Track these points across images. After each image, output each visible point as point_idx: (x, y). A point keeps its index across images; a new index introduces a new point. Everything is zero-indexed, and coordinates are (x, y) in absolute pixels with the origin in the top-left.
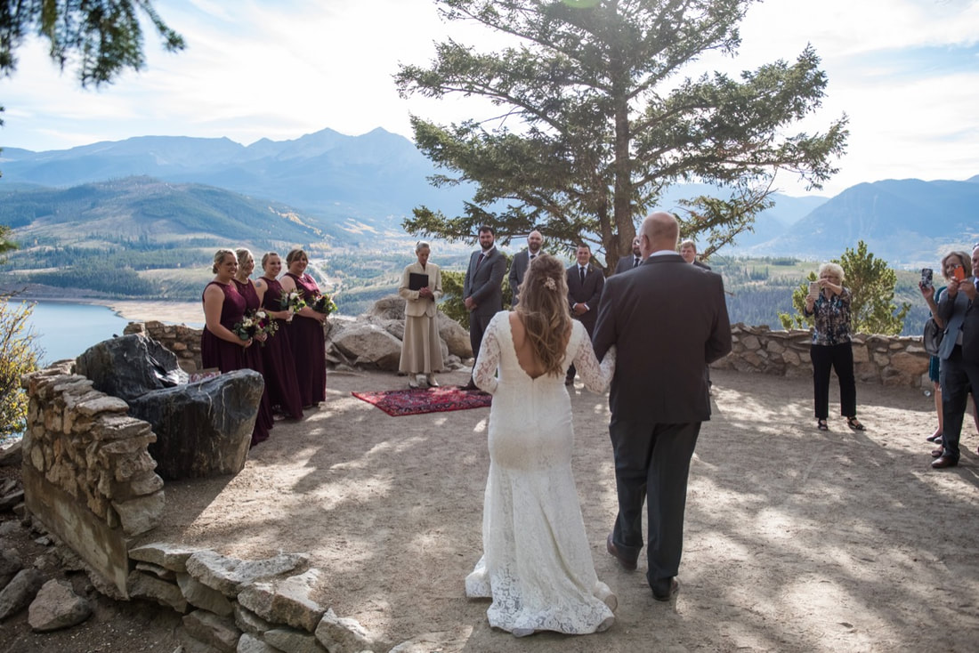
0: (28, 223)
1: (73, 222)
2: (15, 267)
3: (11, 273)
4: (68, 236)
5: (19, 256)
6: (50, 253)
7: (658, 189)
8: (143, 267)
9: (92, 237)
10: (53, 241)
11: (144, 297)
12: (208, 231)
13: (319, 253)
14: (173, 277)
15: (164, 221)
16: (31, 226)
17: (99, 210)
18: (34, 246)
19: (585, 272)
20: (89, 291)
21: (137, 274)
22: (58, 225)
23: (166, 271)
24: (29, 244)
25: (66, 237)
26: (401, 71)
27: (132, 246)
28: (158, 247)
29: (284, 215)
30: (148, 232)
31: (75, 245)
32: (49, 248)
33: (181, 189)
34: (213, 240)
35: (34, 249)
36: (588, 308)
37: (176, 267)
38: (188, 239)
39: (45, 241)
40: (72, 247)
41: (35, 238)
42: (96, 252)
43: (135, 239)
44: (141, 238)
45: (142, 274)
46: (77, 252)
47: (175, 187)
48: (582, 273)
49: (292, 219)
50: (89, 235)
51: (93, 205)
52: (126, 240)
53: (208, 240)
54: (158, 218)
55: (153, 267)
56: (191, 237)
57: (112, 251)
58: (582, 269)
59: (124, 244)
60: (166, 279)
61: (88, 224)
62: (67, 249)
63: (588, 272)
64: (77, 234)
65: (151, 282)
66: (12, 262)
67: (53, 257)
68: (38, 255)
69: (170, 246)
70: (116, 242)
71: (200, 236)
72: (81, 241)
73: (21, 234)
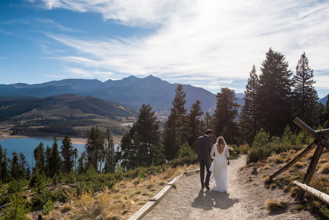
0: (31, 110)
1: (47, 110)
2: (29, 126)
3: (29, 128)
4: (46, 114)
5: (31, 121)
6: (41, 121)
8: (73, 126)
9: (54, 115)
10: (41, 116)
11: (76, 136)
12: (94, 113)
13: (132, 121)
14: (85, 129)
15: (79, 109)
16: (32, 111)
17: (56, 106)
18: (35, 118)
20: (57, 134)
21: (73, 128)
22: (42, 111)
23: (82, 127)
24: (32, 118)
25: (45, 115)
27: (68, 118)
28: (78, 118)
29: (119, 107)
30: (73, 113)
31: (49, 118)
32: (40, 119)
33: (83, 98)
34: (95, 116)
35: (36, 119)
37: (85, 126)
38: (86, 116)
39: (38, 116)
40: (48, 118)
41: (35, 115)
42: (56, 120)
43: (69, 116)
44: (71, 116)
45: (75, 128)
46: (50, 120)
47: (81, 97)
49: (121, 108)
50: (53, 114)
51: (54, 104)
52: (66, 116)
53: (93, 116)
54: (77, 108)
55: (77, 126)
56: (88, 115)
57: (61, 120)
59: (65, 117)
60: (83, 130)
61: (52, 110)
62: (46, 119)
64: (49, 114)
65: (78, 131)
66: (29, 124)
67: (42, 123)
68: (37, 121)
69: (81, 118)
70: (62, 117)
71: (91, 115)
72: (50, 116)
73: (29, 114)
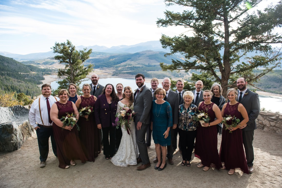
1: (135, 61)
3: (122, 72)
4: (133, 63)
5: (124, 68)
6: (130, 68)
8: (148, 71)
9: (138, 64)
10: (131, 65)
11: (148, 77)
14: (155, 73)
16: (127, 62)
17: (140, 58)
21: (147, 72)
22: (132, 61)
25: (133, 64)
26: (158, 20)
27: (146, 66)
28: (152, 66)
29: (181, 58)
30: (150, 63)
31: (135, 66)
32: (130, 66)
33: (157, 53)
35: (127, 67)
37: (155, 71)
38: (158, 64)
39: (129, 65)
40: (134, 66)
41: (127, 64)
42: (139, 67)
43: (147, 64)
44: (148, 64)
46: (135, 67)
47: (156, 52)
49: (182, 59)
51: (139, 57)
52: (145, 64)
54: (153, 59)
55: (151, 71)
57: (142, 67)
60: (153, 73)
61: (138, 61)
62: (133, 67)
64: (135, 63)
65: (150, 74)
66: (123, 69)
67: (131, 68)
68: (128, 68)
69: (155, 66)
70: (143, 65)
72: (136, 65)
73: (125, 63)
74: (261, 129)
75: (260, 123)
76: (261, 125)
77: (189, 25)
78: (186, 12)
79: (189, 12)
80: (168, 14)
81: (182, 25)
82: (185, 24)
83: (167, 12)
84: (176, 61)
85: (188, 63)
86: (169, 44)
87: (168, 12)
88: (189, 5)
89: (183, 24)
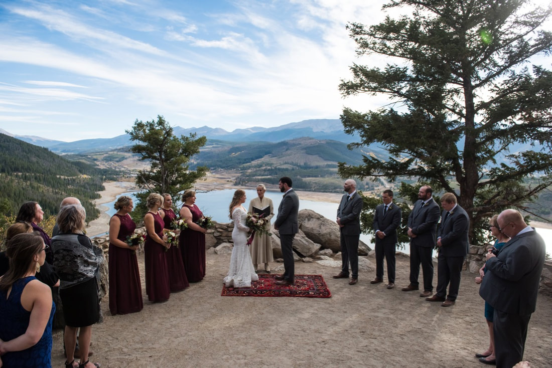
0: (262, 157)
1: (278, 157)
2: (255, 175)
3: (254, 178)
4: (276, 162)
5: (257, 171)
6: (269, 170)
7: (506, 146)
8: (305, 177)
9: (286, 163)
10: (271, 165)
12: (333, 161)
14: (317, 181)
15: (315, 156)
16: (263, 159)
17: (289, 152)
19: (387, 209)
21: (302, 180)
22: (273, 158)
23: (314, 178)
24: (262, 166)
26: (341, 83)
27: (300, 166)
28: (311, 168)
29: (368, 154)
30: (308, 161)
31: (279, 167)
32: (269, 167)
33: (322, 142)
34: (335, 165)
35: (263, 168)
36: (385, 234)
37: (318, 177)
38: (324, 165)
39: (267, 164)
40: (278, 167)
41: (264, 163)
42: (287, 170)
43: (302, 164)
44: (305, 164)
45: (304, 179)
46: (279, 169)
47: (320, 141)
48: (385, 209)
49: (371, 155)
50: (284, 162)
51: (287, 150)
52: (299, 164)
53: (333, 165)
54: (313, 154)
55: (309, 176)
56: (326, 163)
57: (293, 169)
58: (386, 207)
59: (297, 166)
60: (314, 182)
61: (284, 158)
62: (276, 168)
63: (389, 209)
64: (280, 162)
65: (308, 183)
66: (255, 173)
67: (271, 172)
68: (265, 170)
69: (317, 167)
70: (295, 165)
72: (281, 165)
73: (259, 161)
74: (549, 295)
75: (546, 284)
76: (549, 289)
77: (398, 92)
78: (392, 67)
79: (397, 67)
80: (356, 70)
81: (385, 92)
82: (390, 89)
83: (354, 67)
84: (371, 159)
85: (395, 163)
86: (359, 126)
87: (357, 66)
88: (398, 55)
89: (387, 90)
